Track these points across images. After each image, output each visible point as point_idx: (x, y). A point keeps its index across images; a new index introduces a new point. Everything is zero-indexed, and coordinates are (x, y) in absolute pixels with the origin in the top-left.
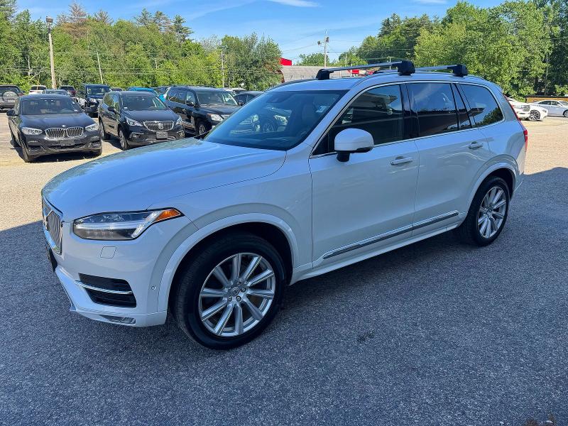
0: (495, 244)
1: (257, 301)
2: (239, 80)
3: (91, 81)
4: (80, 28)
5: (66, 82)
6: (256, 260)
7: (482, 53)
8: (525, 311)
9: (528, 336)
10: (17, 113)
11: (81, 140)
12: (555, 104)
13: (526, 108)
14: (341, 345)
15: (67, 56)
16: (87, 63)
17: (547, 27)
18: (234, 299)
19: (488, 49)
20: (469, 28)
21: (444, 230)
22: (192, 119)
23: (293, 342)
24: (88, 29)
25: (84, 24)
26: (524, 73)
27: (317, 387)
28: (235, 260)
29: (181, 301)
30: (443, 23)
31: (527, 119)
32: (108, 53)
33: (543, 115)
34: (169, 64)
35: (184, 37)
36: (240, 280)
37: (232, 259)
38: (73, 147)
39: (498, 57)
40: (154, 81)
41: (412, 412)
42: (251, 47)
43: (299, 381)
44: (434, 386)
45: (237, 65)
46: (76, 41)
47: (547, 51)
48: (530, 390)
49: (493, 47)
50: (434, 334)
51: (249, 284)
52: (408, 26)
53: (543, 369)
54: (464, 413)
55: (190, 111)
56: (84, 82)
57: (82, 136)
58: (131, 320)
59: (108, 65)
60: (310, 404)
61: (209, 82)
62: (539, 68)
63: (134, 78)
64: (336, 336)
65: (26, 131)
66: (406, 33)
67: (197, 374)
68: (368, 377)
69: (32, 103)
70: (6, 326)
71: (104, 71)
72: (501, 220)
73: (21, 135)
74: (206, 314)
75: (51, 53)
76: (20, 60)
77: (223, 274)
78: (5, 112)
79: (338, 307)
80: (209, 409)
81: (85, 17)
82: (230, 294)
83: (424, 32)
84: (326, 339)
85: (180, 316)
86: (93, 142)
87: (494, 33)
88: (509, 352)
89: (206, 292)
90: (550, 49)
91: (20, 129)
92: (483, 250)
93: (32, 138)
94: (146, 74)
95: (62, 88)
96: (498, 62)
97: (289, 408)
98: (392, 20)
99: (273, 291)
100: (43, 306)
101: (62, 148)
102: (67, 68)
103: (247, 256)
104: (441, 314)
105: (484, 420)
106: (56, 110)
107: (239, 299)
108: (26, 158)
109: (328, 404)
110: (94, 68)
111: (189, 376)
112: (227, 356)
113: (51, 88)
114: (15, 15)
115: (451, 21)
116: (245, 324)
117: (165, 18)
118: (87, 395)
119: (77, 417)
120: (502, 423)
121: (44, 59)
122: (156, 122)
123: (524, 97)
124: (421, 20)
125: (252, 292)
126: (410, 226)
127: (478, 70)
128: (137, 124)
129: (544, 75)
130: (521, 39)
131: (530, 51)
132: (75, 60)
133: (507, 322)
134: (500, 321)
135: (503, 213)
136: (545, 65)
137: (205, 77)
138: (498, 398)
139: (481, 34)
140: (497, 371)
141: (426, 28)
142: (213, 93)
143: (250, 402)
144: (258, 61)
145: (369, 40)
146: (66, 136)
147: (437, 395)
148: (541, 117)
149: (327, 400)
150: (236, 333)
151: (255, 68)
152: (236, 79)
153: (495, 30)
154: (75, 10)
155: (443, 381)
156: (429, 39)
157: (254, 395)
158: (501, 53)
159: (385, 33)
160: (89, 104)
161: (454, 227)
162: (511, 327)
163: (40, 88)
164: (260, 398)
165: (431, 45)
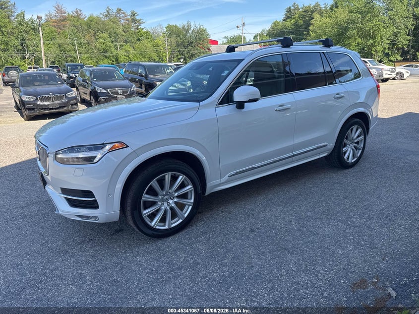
0: (356, 167)
1: (182, 207)
2: (179, 57)
3: (72, 61)
4: (62, 23)
5: (53, 63)
6: (181, 178)
7: (360, 30)
8: (370, 211)
9: (369, 227)
10: (17, 86)
11: (64, 103)
12: (416, 67)
13: (393, 71)
14: (238, 235)
15: (54, 44)
16: (68, 48)
17: (411, 9)
18: (166, 204)
19: (365, 27)
20: (351, 12)
21: (318, 157)
22: (143, 86)
23: (205, 233)
24: (68, 23)
25: (65, 19)
26: (393, 44)
27: (218, 261)
28: (167, 176)
29: (129, 201)
30: (331, 8)
31: (394, 79)
32: (82, 40)
33: (406, 75)
34: (128, 47)
35: (138, 26)
36: (170, 191)
37: (164, 176)
38: (58, 108)
39: (373, 33)
40: (117, 60)
41: (282, 275)
42: (187, 32)
43: (207, 257)
44: (299, 260)
45: (178, 46)
46: (59, 32)
47: (410, 27)
48: (365, 261)
49: (369, 25)
50: (303, 227)
51: (176, 194)
52: (305, 12)
53: (376, 248)
54: (317, 276)
55: (142, 81)
56: (67, 62)
57: (64, 100)
58: (96, 218)
59: (84, 49)
60: (213, 271)
61: (157, 59)
62: (404, 40)
63: (102, 58)
64: (235, 229)
65: (25, 98)
66: (303, 17)
67: (138, 254)
68: (254, 254)
69: (28, 78)
70: (12, 227)
71: (80, 53)
72: (361, 151)
73: (21, 101)
74: (146, 212)
75: (42, 42)
76: (20, 47)
77: (158, 186)
78: (9, 85)
79: (238, 211)
80: (145, 275)
81: (65, 15)
82: (162, 200)
83: (316, 16)
84: (228, 231)
85: (129, 213)
86: (72, 105)
87: (369, 14)
88: (354, 237)
89: (146, 197)
90: (412, 25)
91: (20, 97)
92: (346, 171)
93: (29, 103)
94: (111, 55)
95: (50, 67)
96: (373, 37)
97: (198, 274)
98: (293, 8)
99: (192, 200)
100: (37, 215)
101: (50, 109)
102: (54, 52)
103: (175, 174)
104: (309, 214)
105: (330, 280)
106: (45, 82)
107: (169, 204)
108: (25, 117)
109: (225, 272)
110: (73, 52)
111: (133, 256)
112: (160, 243)
113: (42, 67)
114: (15, 15)
115: (337, 7)
116: (173, 221)
117: (123, 13)
118: (65, 268)
119: (58, 282)
120: (342, 281)
121: (37, 46)
122: (117, 89)
123: (393, 62)
124: (314, 6)
125: (178, 200)
126: (291, 154)
127: (358, 43)
128: (103, 91)
129: (409, 45)
130: (390, 18)
131: (397, 28)
132: (60, 46)
133: (356, 218)
134: (351, 218)
135: (362, 146)
136: (409, 37)
137: (154, 56)
138: (342, 266)
139: (360, 16)
140: (344, 250)
141: (318, 13)
142: (158, 67)
143: (173, 271)
144: (193, 42)
145: (276, 24)
146: (53, 101)
147: (300, 265)
148: (405, 77)
149: (225, 269)
150: (166, 227)
151: (191, 48)
152: (177, 56)
153: (370, 12)
154: (59, 10)
155: (305, 256)
156: (320, 21)
157: (176, 266)
158: (375, 30)
159: (287, 18)
160: (69, 78)
161: (325, 155)
162: (358, 221)
163: (34, 68)
164: (180, 268)
165: (322, 25)
